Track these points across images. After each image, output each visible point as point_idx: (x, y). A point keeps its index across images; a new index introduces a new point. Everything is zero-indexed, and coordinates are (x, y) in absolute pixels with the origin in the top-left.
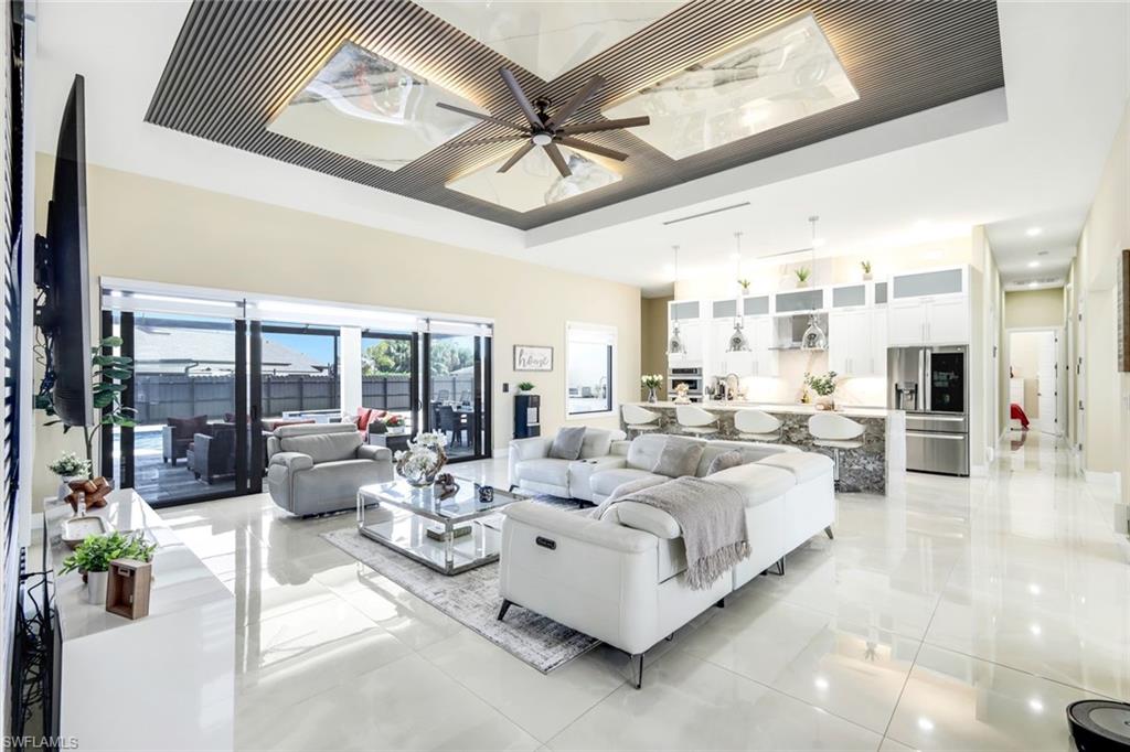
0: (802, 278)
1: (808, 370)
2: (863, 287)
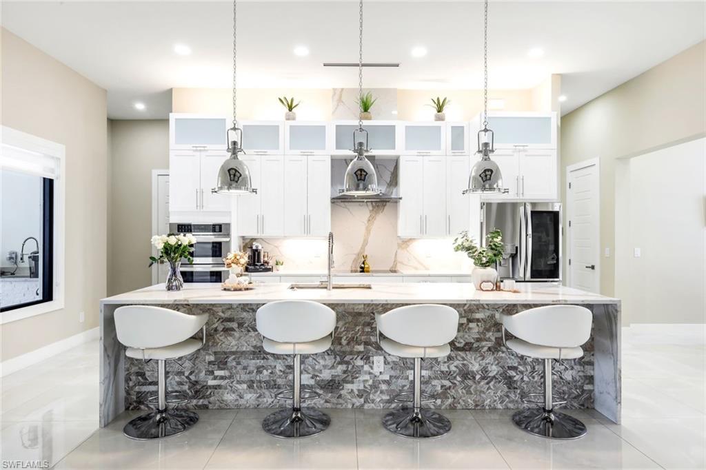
0: (366, 109)
1: (368, 230)
2: (439, 128)
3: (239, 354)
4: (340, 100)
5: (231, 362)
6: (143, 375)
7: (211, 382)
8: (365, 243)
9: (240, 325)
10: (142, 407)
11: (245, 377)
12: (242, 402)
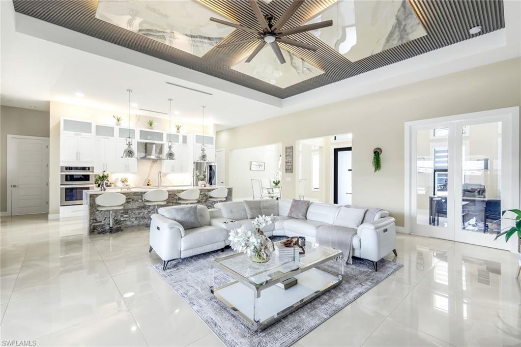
0: (151, 125)
1: (150, 170)
2: (178, 135)
3: (132, 209)
4: (139, 119)
5: (130, 212)
6: (96, 220)
7: (122, 219)
8: (149, 175)
9: (133, 200)
10: (95, 230)
11: (134, 216)
12: (133, 224)
